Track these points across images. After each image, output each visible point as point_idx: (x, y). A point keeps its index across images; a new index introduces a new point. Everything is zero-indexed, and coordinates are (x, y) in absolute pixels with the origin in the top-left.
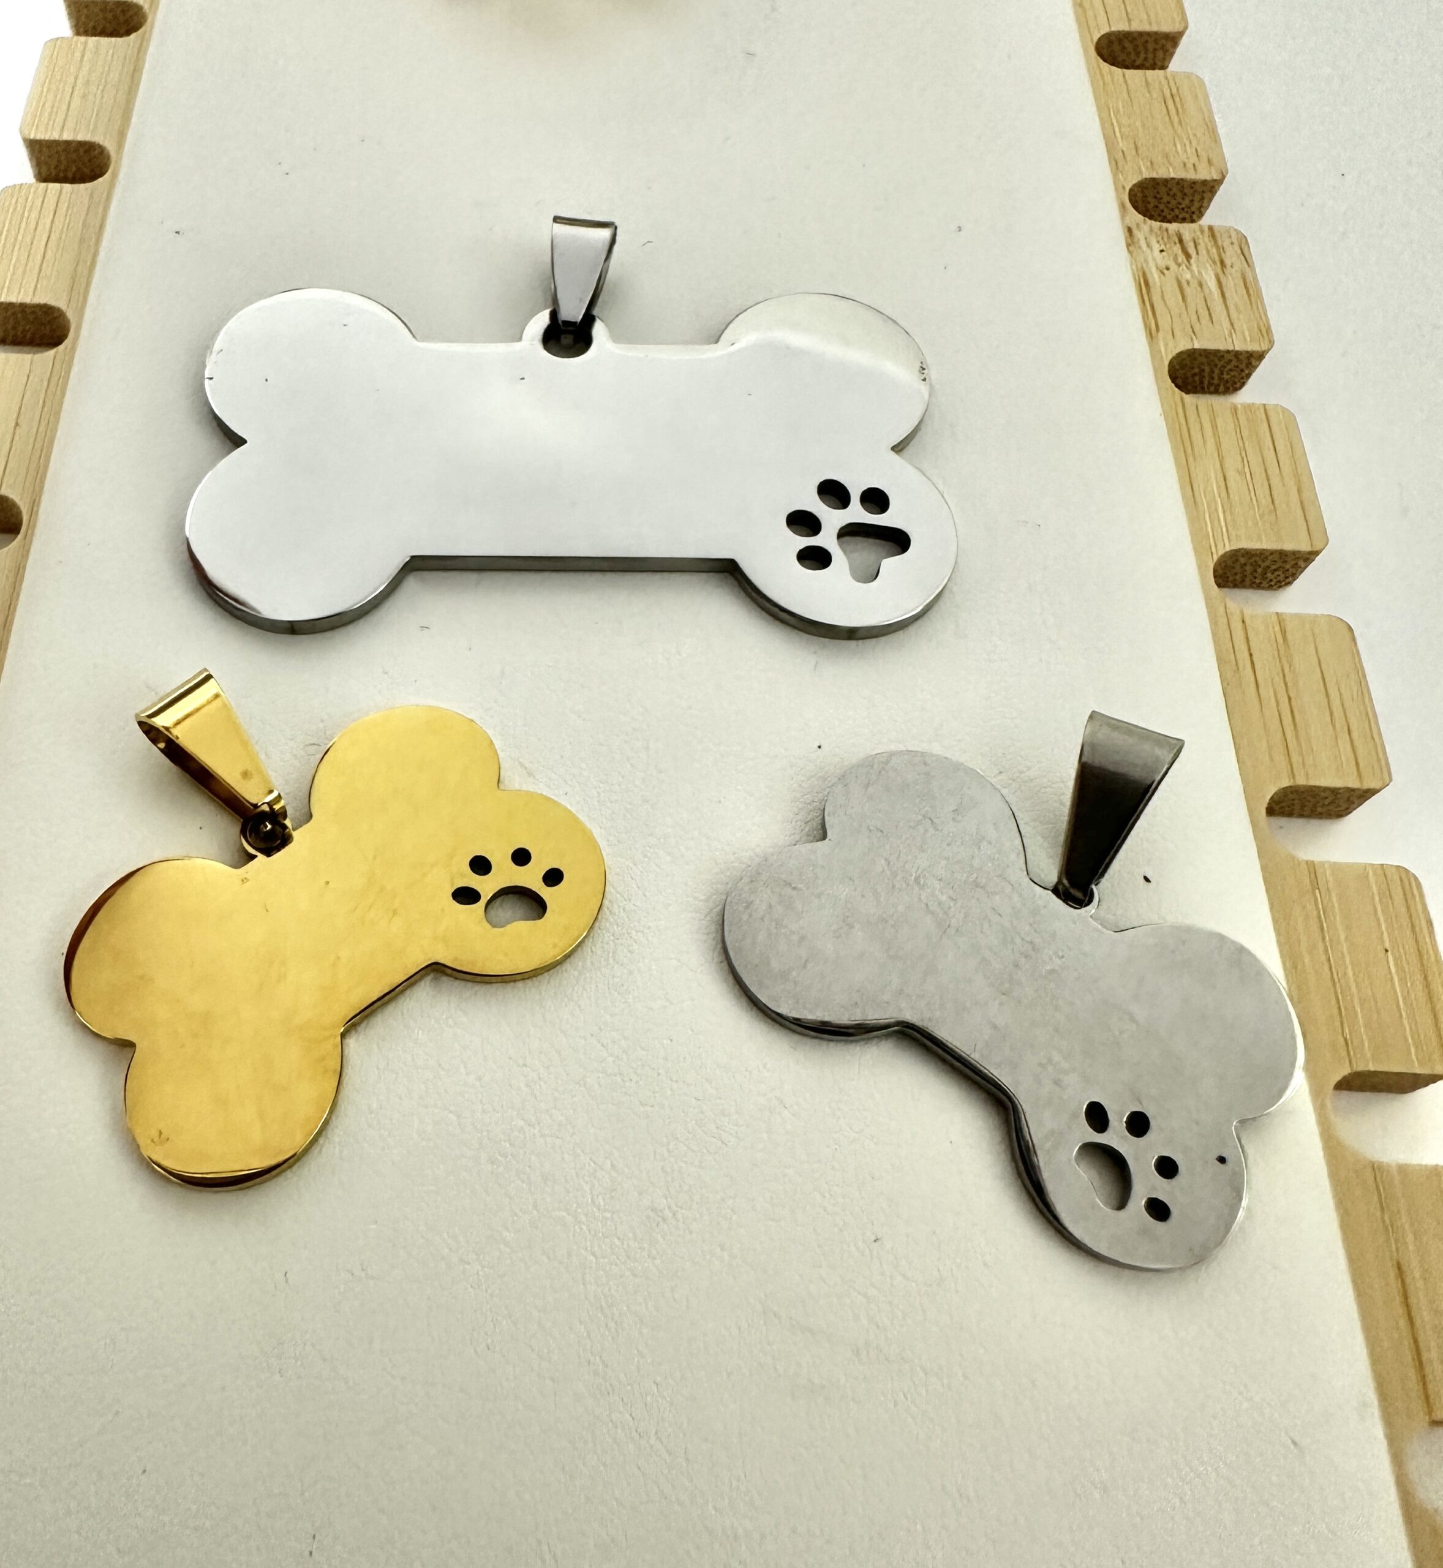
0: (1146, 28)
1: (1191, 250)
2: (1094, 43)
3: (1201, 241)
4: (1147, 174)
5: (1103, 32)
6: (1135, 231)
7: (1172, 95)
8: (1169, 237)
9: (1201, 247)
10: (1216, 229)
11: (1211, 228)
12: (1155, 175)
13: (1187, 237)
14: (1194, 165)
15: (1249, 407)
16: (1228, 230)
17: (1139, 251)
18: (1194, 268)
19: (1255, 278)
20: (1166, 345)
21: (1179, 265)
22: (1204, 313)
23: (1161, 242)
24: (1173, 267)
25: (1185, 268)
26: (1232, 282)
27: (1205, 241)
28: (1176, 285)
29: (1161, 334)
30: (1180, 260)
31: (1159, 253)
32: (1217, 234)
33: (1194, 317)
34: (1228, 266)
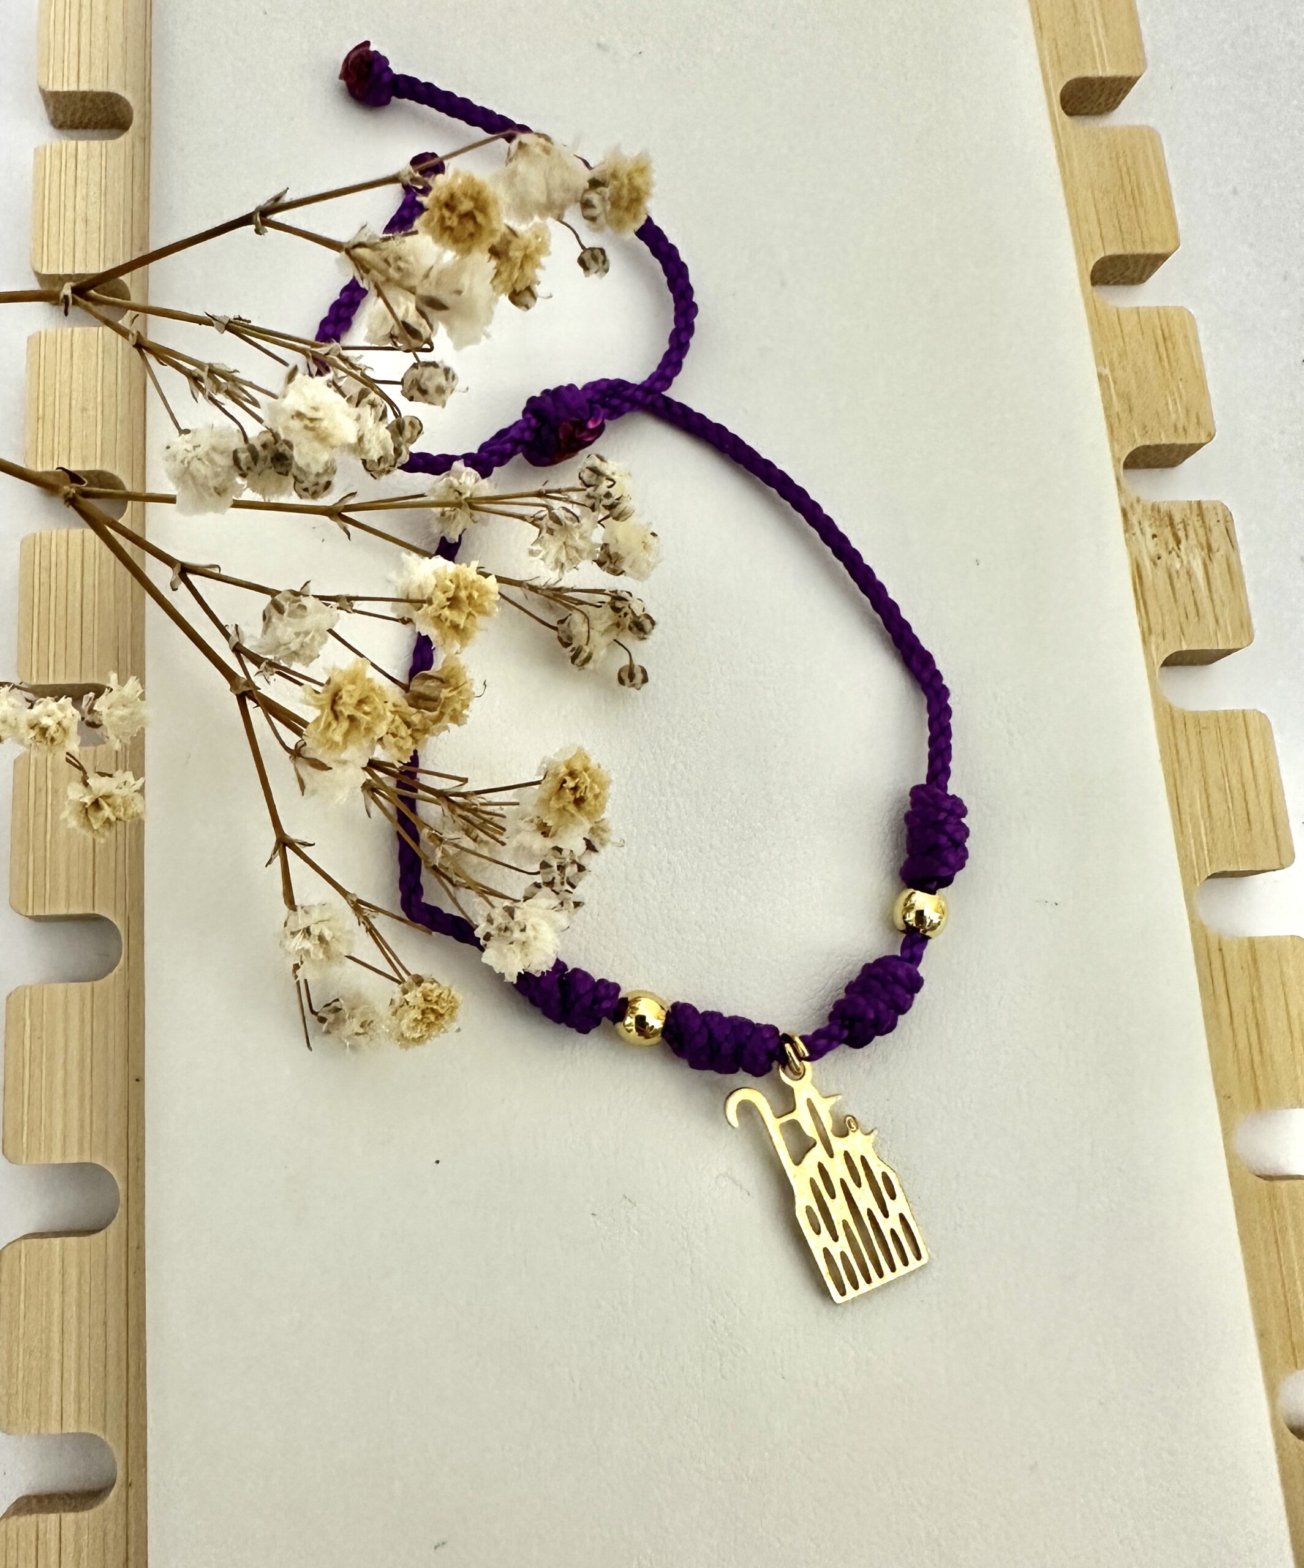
0: (1139, 250)
1: (1181, 534)
2: (1090, 268)
3: (1190, 522)
4: (1140, 442)
5: (1098, 258)
6: (1130, 515)
7: (1165, 339)
8: (1161, 520)
9: (1188, 528)
10: (1204, 506)
11: (1199, 503)
12: (1148, 443)
13: (1177, 519)
14: (1185, 430)
15: (1230, 715)
16: (1216, 506)
17: (1134, 538)
18: (1183, 554)
19: (1239, 562)
20: (1157, 648)
21: (1170, 552)
22: (1191, 609)
23: (1154, 528)
24: (1164, 555)
25: (1176, 556)
26: (1217, 569)
27: (1194, 521)
28: (1166, 576)
29: (1153, 638)
30: (1170, 548)
31: (1150, 537)
32: (1205, 512)
33: (1182, 612)
34: (1214, 546)
